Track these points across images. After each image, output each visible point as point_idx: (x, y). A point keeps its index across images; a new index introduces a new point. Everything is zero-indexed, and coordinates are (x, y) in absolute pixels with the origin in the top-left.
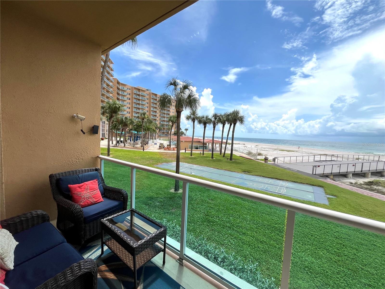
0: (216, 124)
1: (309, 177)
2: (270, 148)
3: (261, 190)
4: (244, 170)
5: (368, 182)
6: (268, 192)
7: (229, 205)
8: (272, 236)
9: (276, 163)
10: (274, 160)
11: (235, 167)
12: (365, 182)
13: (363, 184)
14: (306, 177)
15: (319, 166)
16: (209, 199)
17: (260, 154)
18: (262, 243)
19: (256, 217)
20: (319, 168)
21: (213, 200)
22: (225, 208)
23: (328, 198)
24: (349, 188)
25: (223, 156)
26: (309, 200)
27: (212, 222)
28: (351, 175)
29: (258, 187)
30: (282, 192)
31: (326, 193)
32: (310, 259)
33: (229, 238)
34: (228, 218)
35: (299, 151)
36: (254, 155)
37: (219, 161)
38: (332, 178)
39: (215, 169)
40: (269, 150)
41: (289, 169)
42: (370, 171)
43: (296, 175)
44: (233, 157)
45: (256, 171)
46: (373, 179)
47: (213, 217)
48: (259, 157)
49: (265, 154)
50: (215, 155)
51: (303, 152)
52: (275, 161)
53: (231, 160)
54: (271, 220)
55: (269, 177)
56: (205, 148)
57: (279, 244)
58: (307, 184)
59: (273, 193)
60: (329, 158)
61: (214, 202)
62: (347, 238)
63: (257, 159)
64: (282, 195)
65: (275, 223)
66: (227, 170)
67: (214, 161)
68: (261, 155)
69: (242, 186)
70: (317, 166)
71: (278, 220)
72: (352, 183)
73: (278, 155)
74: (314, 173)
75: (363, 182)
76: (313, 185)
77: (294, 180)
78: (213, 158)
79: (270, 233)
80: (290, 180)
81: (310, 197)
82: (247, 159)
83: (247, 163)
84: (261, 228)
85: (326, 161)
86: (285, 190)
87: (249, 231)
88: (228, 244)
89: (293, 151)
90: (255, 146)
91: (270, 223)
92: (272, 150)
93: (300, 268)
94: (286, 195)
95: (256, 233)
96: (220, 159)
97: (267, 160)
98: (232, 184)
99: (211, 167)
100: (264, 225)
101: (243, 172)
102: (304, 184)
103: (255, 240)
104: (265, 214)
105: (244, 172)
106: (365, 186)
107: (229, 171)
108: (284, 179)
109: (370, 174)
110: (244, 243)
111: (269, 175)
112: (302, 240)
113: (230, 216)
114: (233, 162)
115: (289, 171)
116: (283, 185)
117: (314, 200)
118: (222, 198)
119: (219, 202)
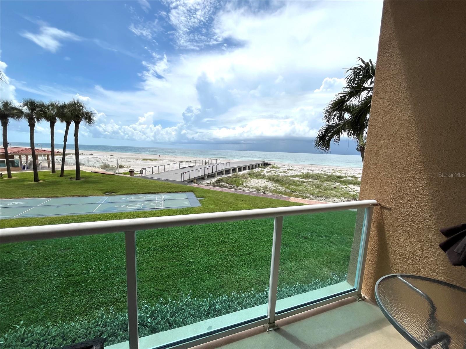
0: (36, 119)
1: (180, 185)
2: (130, 158)
3: (138, 211)
4: (106, 190)
5: (217, 181)
6: (148, 210)
7: (101, 245)
8: (170, 256)
9: (144, 175)
10: (142, 171)
11: (90, 189)
12: (215, 181)
13: (214, 183)
14: (178, 185)
15: (186, 173)
16: (61, 250)
17: (121, 167)
18: (163, 269)
19: (146, 244)
20: (186, 174)
21: (68, 249)
22: (97, 251)
23: (199, 200)
24: (208, 188)
25: (60, 175)
26: (187, 207)
27: (83, 282)
28: (207, 177)
29: (133, 208)
30: (162, 206)
31: (196, 196)
32: (205, 259)
33: (121, 288)
34: (109, 263)
35: (162, 159)
36: (113, 168)
37: (54, 183)
38: (196, 182)
39: (51, 199)
40: (130, 161)
41: (160, 179)
42: (217, 172)
43: (169, 185)
44: (81, 175)
45: (124, 189)
46: (219, 178)
47: (82, 274)
48: (121, 171)
49: (127, 166)
50: (41, 175)
51: (167, 160)
52: (143, 173)
53: (79, 179)
54: (163, 240)
55: (143, 192)
56: (10, 164)
57: (179, 261)
58: (180, 192)
59: (152, 210)
60: (190, 165)
61: (72, 251)
62: (221, 228)
63: (119, 174)
64: (162, 209)
65: (167, 241)
66: (77, 196)
67: (43, 185)
68: (123, 168)
69: (111, 213)
70: (184, 173)
71: (169, 237)
72: (208, 184)
73: (142, 165)
74: (183, 180)
76: (185, 192)
77: (168, 190)
78: (39, 181)
79: (167, 254)
80: (165, 192)
81: (186, 204)
82: (105, 175)
83: (107, 180)
84: (155, 254)
85: (188, 167)
86: (164, 203)
87: (144, 264)
88: (122, 297)
89: (157, 160)
90: (110, 156)
91: (163, 244)
92: (133, 160)
93: (202, 271)
94: (166, 209)
95: (152, 262)
96: (54, 180)
97: (132, 173)
98: (94, 213)
99: (40, 197)
100: (158, 249)
101: (105, 193)
102: (178, 192)
103: (154, 270)
104: (154, 236)
105: (107, 193)
106: (216, 184)
107: (81, 196)
108: (159, 192)
109: (217, 174)
110: (144, 281)
111: (141, 190)
112: (195, 246)
113: (110, 258)
114: (84, 182)
115: (160, 182)
116: (160, 198)
117: (190, 205)
118: (86, 239)
119: (82, 248)
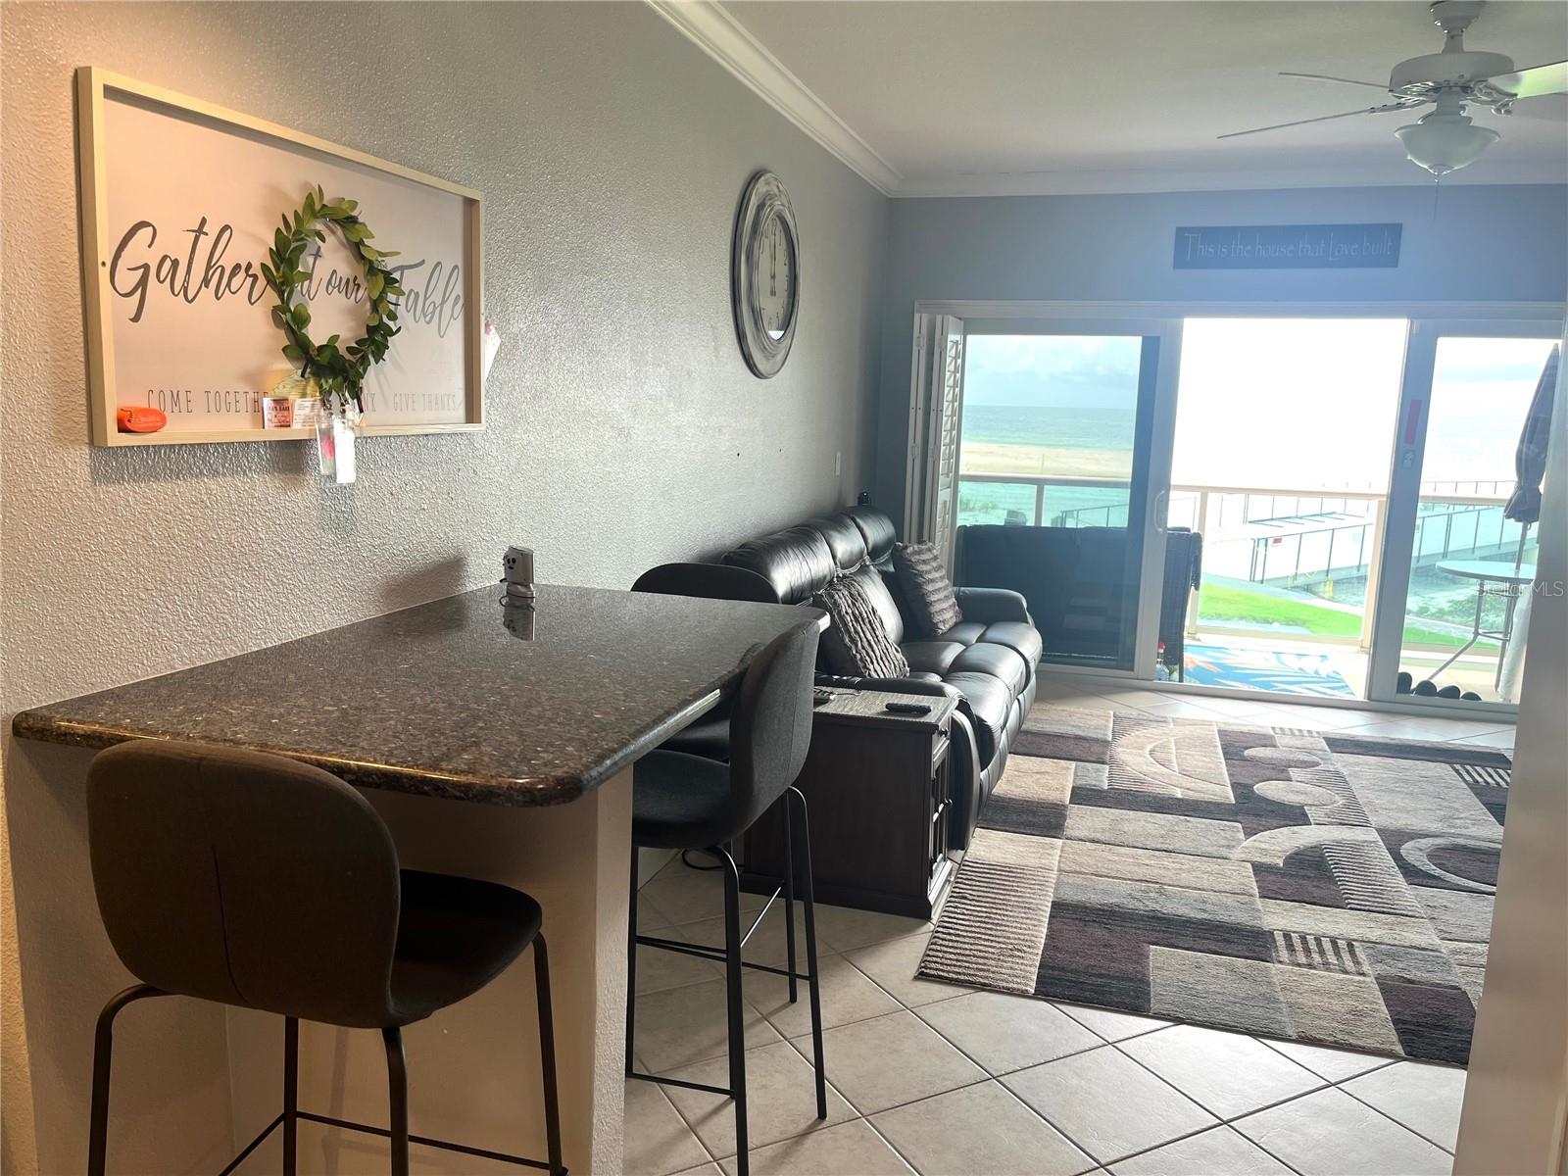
20: (1277, 548)
38: (1331, 594)
70: (1270, 541)
74: (1258, 577)
75: (1450, 602)
